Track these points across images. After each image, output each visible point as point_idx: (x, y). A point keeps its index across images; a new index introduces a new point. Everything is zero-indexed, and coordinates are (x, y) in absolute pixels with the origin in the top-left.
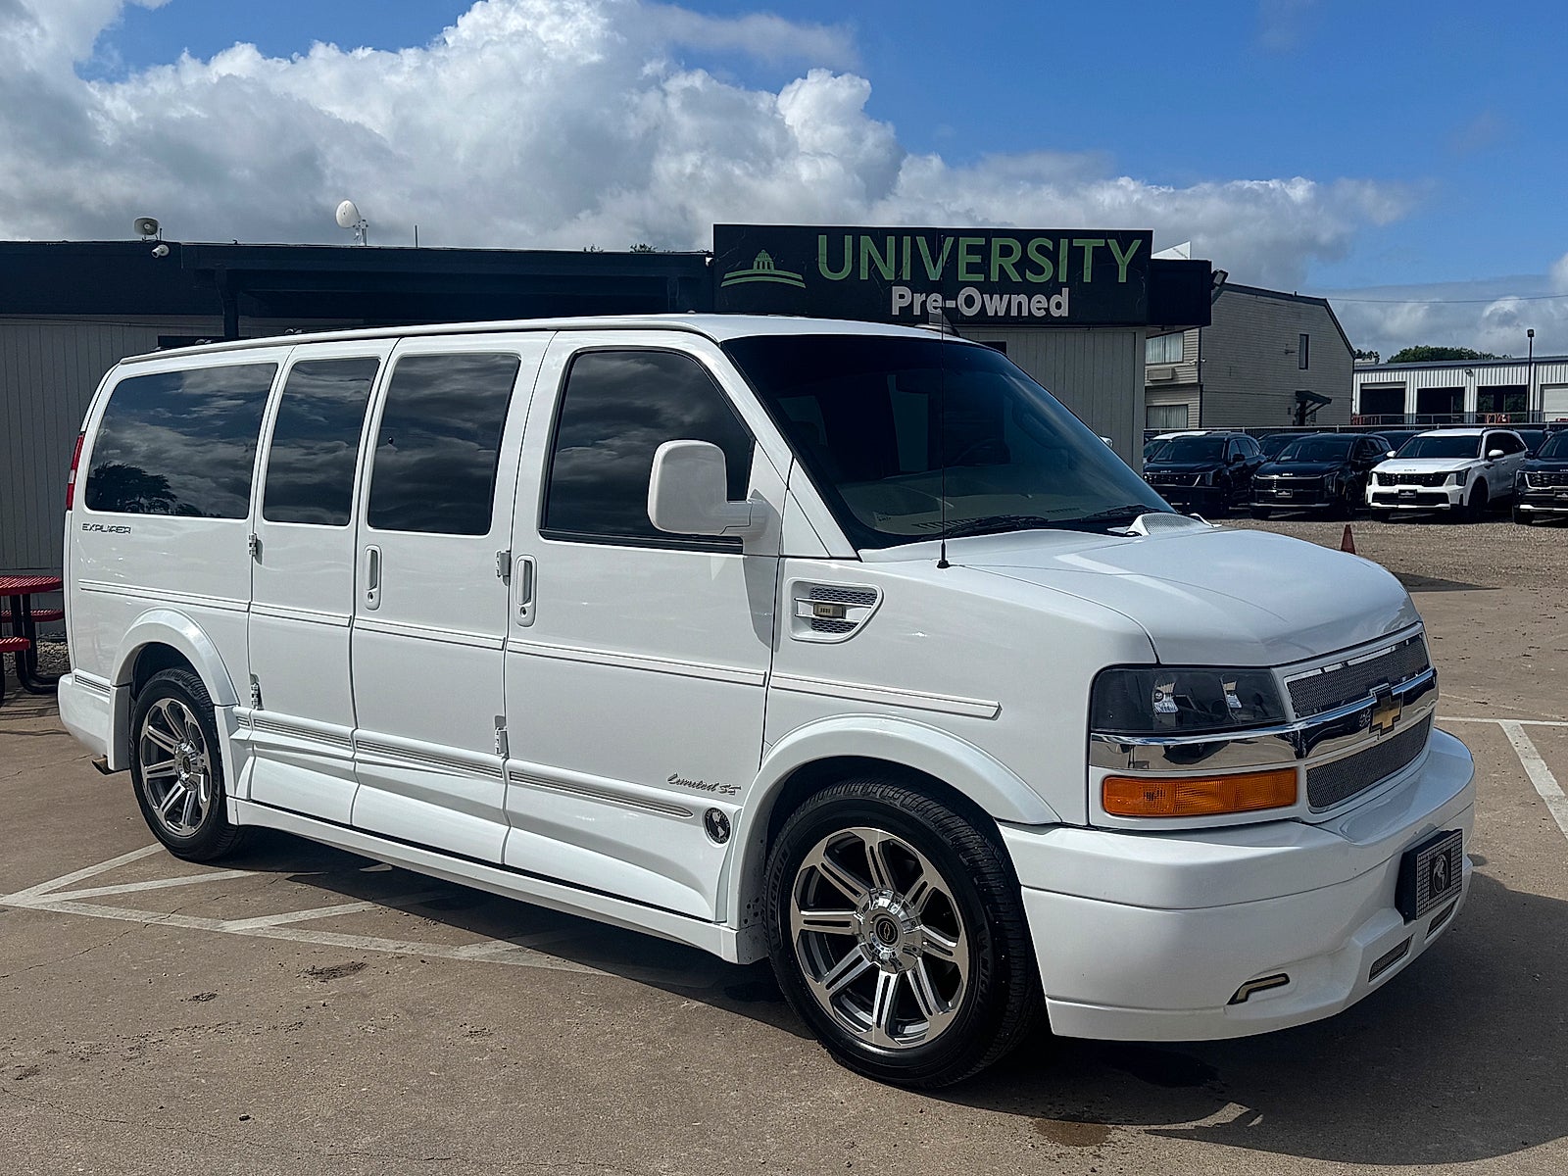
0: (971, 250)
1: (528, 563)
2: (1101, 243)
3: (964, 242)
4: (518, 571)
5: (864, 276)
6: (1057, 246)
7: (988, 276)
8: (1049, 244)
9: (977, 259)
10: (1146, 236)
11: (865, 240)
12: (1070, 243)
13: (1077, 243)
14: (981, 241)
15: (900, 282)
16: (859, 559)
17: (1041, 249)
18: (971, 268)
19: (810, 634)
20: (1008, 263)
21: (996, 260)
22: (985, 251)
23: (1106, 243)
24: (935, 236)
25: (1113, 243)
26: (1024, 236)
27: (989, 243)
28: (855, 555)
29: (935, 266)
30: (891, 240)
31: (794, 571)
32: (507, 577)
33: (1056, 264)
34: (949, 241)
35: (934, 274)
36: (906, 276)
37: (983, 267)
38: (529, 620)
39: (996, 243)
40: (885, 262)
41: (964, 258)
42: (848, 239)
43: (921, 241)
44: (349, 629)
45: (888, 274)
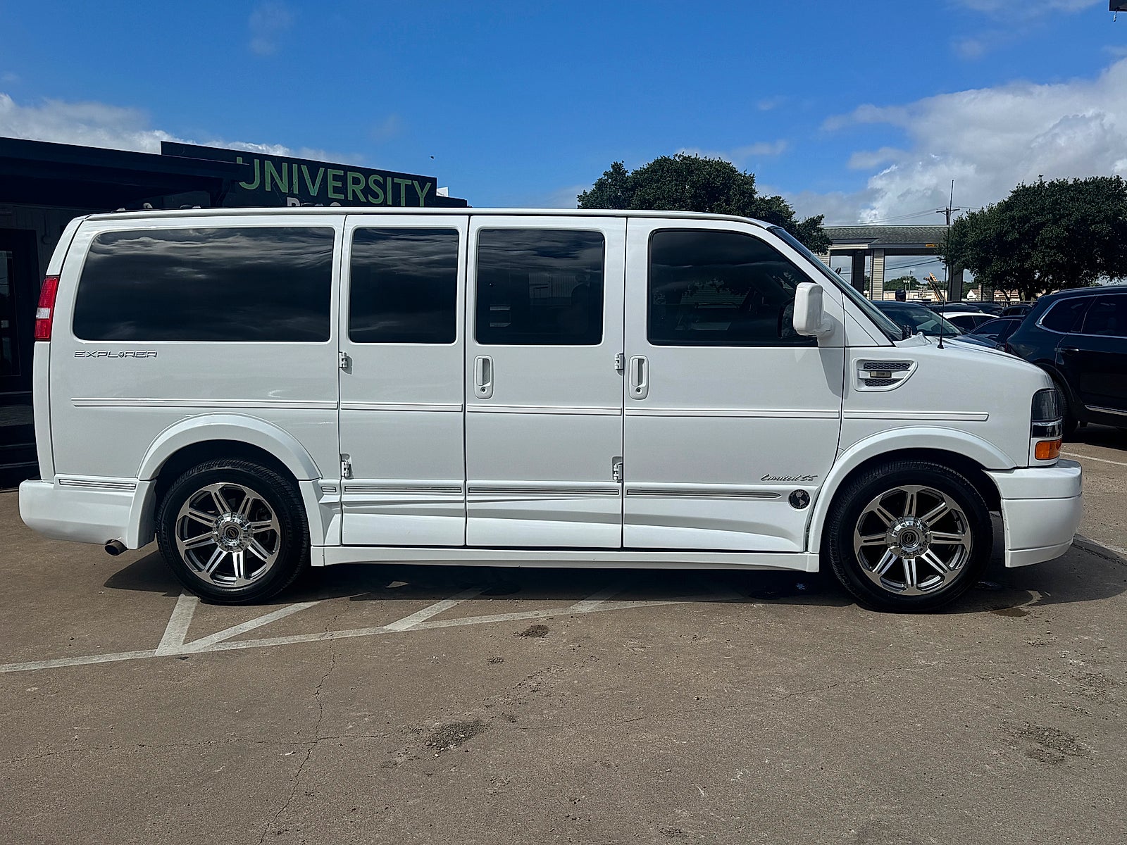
0: (335, 178)
1: (641, 362)
2: (409, 182)
3: (331, 172)
4: (632, 366)
5: (268, 188)
6: (385, 181)
7: (346, 196)
8: (381, 179)
9: (339, 184)
10: (433, 181)
11: (268, 164)
12: (393, 180)
13: (396, 180)
14: (341, 173)
15: (293, 196)
16: (894, 346)
17: (376, 182)
18: (336, 190)
19: (866, 388)
20: (358, 189)
21: (351, 187)
22: (343, 179)
23: (412, 183)
24: (314, 166)
25: (416, 183)
26: (367, 173)
27: (346, 174)
28: (891, 344)
29: (314, 186)
30: (285, 165)
31: (855, 356)
32: (621, 370)
33: (385, 194)
34: (322, 170)
35: (314, 191)
36: (296, 192)
37: (342, 190)
38: (644, 395)
39: (350, 175)
40: (282, 181)
41: (332, 183)
42: (257, 162)
43: (304, 168)
44: (462, 413)
45: (285, 189)
